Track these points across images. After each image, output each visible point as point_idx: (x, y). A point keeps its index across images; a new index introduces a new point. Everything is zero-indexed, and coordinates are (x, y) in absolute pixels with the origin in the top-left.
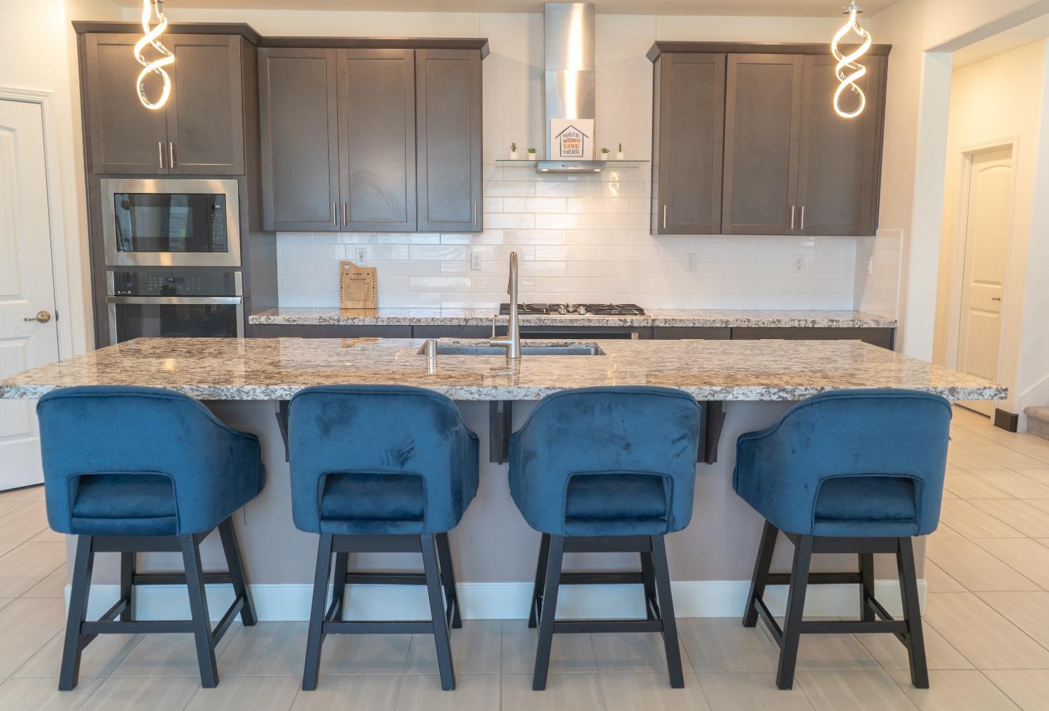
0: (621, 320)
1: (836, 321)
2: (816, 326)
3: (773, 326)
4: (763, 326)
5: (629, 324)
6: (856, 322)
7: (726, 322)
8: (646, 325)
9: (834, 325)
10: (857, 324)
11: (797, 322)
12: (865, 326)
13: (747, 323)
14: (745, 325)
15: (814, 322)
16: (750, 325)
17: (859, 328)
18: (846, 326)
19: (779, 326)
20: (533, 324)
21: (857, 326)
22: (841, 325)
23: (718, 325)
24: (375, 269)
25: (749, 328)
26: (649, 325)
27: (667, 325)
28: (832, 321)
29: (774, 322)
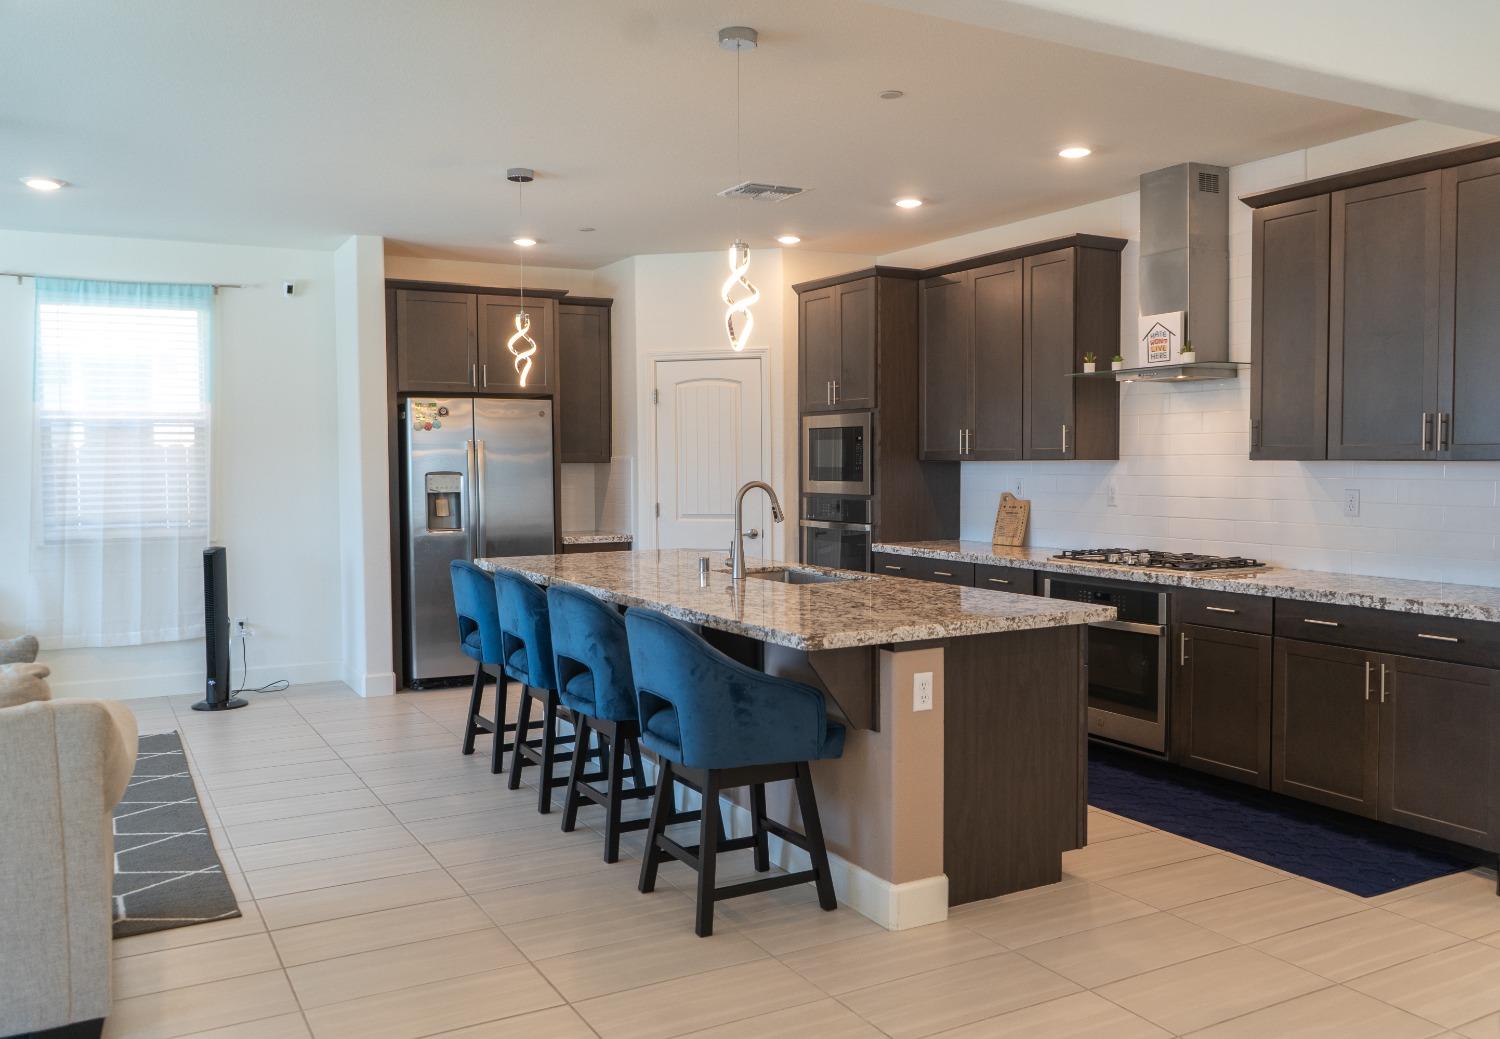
0: (1146, 574)
1: (1418, 603)
2: (1387, 608)
3: (1324, 600)
4: (1310, 599)
5: (1153, 581)
6: (1450, 608)
7: (1263, 589)
8: (1171, 583)
9: (1415, 609)
10: (1452, 611)
11: (1358, 598)
12: (1466, 616)
13: (1289, 592)
14: (1286, 595)
15: (1383, 600)
16: (1293, 596)
17: (1456, 619)
18: (1434, 613)
19: (1332, 601)
20: (1065, 571)
21: (1452, 615)
22: (1426, 611)
23: (1253, 592)
24: (1029, 502)
25: (1292, 601)
26: (1175, 584)
27: (1194, 586)
28: (1412, 602)
29: (1326, 595)
